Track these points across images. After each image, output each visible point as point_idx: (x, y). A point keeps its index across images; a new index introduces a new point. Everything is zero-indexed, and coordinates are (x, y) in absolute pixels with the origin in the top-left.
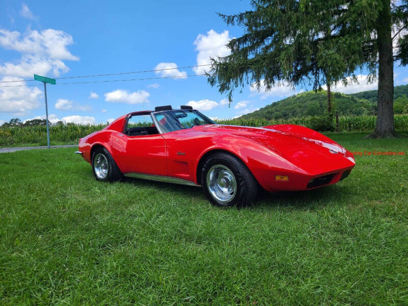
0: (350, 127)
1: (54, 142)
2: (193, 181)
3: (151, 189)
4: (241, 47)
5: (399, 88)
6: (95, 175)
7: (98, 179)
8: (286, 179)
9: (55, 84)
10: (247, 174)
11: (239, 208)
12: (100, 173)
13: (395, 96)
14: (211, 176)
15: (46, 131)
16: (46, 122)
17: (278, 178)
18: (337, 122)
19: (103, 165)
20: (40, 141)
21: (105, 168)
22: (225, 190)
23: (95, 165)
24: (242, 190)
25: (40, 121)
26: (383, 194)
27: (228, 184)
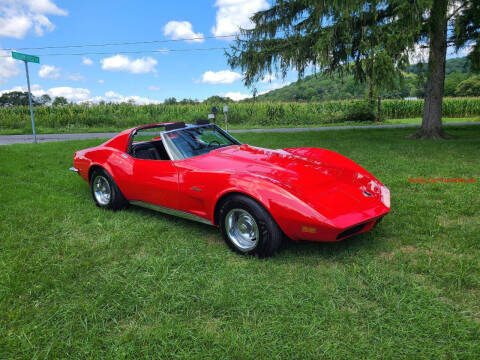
0: (393, 112)
1: (40, 128)
2: (210, 219)
3: (162, 224)
4: (269, 20)
5: (453, 61)
6: (96, 200)
7: (98, 205)
8: (313, 230)
9: (38, 62)
10: (271, 223)
11: (261, 257)
12: (102, 198)
13: (447, 70)
14: (230, 220)
15: (29, 113)
16: (27, 95)
17: (305, 229)
18: (379, 110)
19: (104, 189)
20: (23, 126)
21: (107, 192)
22: (247, 235)
23: (95, 189)
24: (265, 239)
25: (20, 94)
26: (418, 236)
27: (249, 229)
